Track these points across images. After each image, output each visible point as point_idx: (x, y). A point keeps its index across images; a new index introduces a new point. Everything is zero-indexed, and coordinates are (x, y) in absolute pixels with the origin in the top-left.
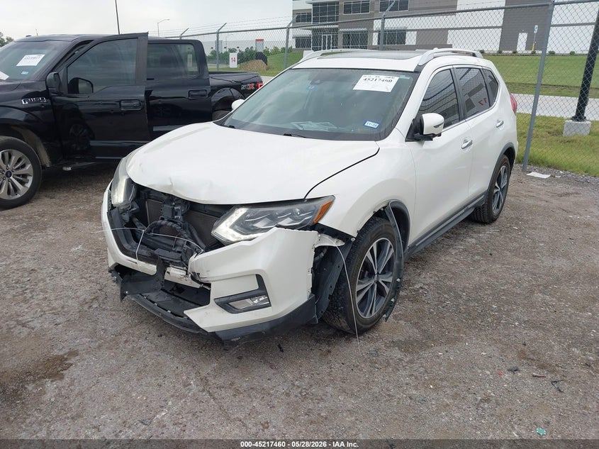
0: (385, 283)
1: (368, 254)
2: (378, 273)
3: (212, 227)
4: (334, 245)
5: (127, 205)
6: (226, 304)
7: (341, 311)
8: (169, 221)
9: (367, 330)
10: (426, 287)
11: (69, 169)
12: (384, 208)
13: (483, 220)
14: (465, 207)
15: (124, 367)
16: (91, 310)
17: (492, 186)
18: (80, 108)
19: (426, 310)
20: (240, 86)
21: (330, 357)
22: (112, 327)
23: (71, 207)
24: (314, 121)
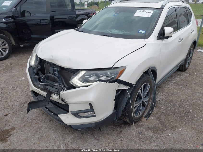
0: (145, 101)
1: (140, 91)
2: (143, 98)
3: (70, 79)
4: (125, 88)
5: (36, 66)
6: (76, 114)
7: (127, 116)
8: (52, 74)
9: (137, 122)
10: (161, 100)
11: (22, 46)
12: (147, 70)
13: (182, 70)
14: (177, 66)
15: (33, 137)
16: (24, 107)
17: (187, 57)
18: (27, 22)
19: (162, 111)
20: (88, 15)
21: (121, 135)
22: (31, 116)
23: (23, 61)
24: (116, 29)
